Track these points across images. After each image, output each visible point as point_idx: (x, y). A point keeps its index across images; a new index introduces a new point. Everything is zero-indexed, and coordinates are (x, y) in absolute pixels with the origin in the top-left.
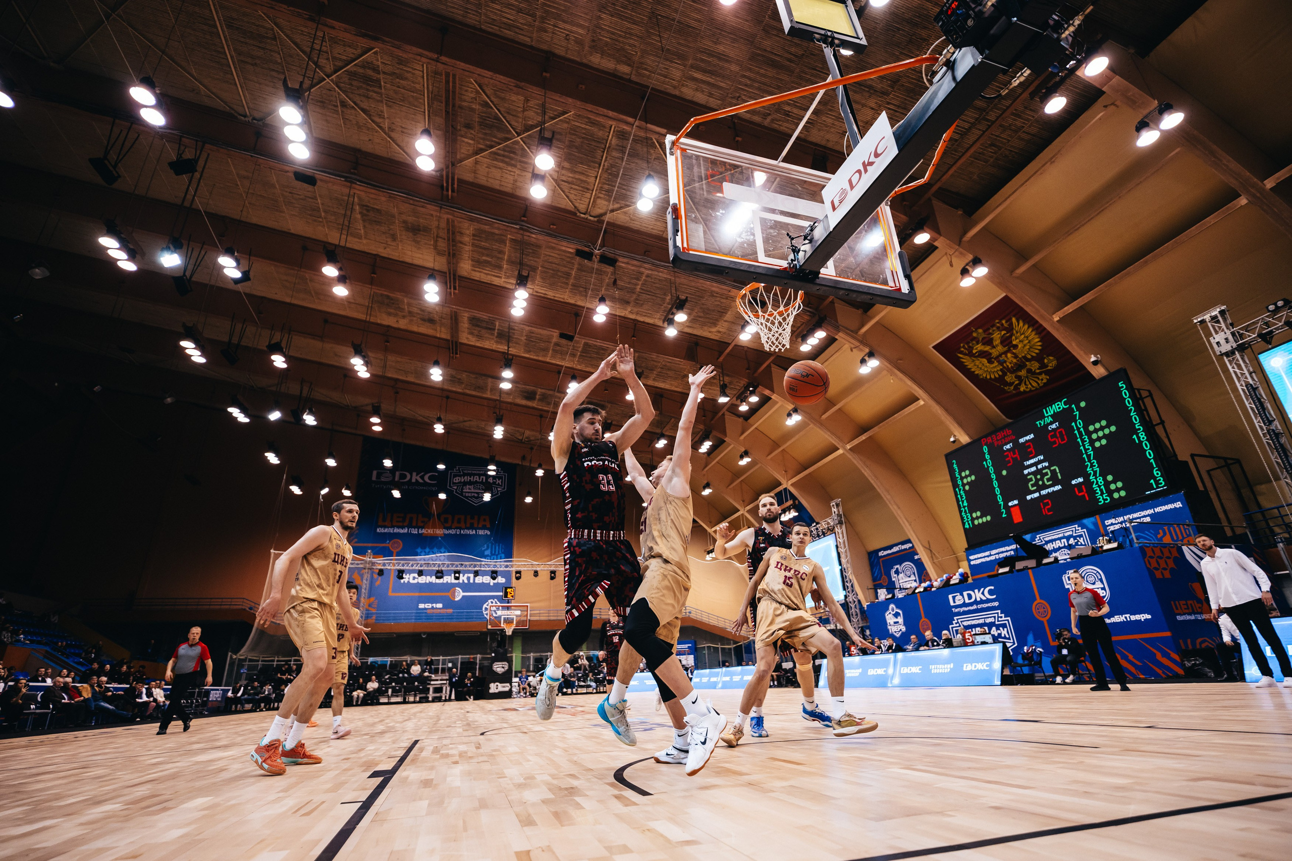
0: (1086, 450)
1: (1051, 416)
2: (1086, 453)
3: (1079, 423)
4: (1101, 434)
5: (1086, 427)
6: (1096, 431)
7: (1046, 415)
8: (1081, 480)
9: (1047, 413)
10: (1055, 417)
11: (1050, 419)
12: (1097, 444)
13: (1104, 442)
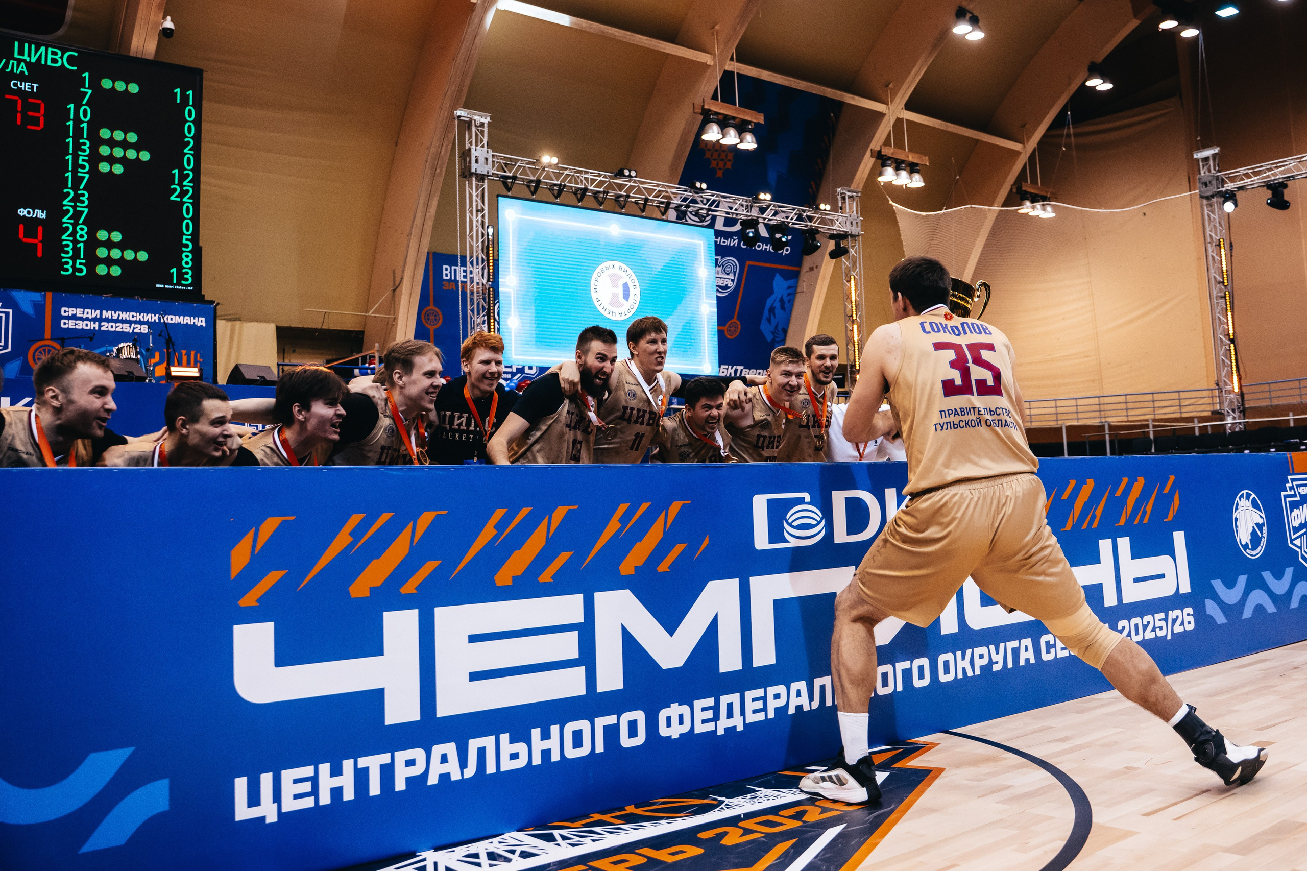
0: (76, 165)
1: (28, 65)
2: (75, 172)
3: (85, 111)
4: (118, 152)
5: (94, 127)
6: (112, 143)
7: (16, 55)
8: (41, 215)
9: (21, 52)
10: (37, 71)
11: (23, 68)
12: (104, 167)
13: (118, 169)
